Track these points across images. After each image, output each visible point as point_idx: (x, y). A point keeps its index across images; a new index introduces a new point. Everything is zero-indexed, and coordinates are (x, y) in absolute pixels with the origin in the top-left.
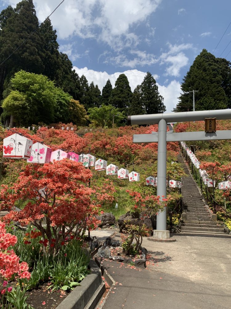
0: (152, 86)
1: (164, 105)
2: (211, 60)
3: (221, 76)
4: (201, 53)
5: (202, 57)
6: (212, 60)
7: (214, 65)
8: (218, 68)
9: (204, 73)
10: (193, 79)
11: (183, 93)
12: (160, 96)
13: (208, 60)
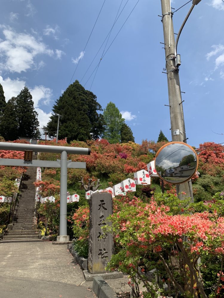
0: (29, 100)
1: (38, 120)
2: (80, 91)
3: (87, 106)
4: (74, 83)
5: (74, 86)
6: (82, 91)
7: (83, 96)
8: (86, 99)
9: (73, 101)
10: (63, 104)
11: (54, 114)
12: (35, 112)
13: (78, 90)
